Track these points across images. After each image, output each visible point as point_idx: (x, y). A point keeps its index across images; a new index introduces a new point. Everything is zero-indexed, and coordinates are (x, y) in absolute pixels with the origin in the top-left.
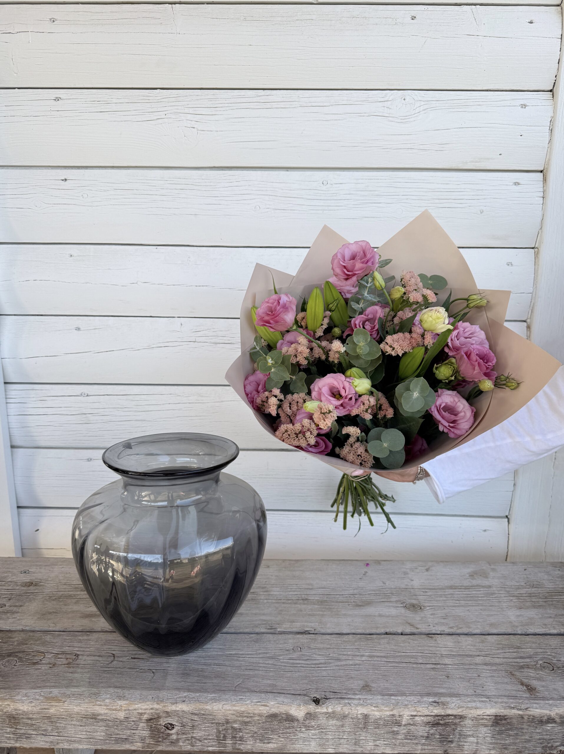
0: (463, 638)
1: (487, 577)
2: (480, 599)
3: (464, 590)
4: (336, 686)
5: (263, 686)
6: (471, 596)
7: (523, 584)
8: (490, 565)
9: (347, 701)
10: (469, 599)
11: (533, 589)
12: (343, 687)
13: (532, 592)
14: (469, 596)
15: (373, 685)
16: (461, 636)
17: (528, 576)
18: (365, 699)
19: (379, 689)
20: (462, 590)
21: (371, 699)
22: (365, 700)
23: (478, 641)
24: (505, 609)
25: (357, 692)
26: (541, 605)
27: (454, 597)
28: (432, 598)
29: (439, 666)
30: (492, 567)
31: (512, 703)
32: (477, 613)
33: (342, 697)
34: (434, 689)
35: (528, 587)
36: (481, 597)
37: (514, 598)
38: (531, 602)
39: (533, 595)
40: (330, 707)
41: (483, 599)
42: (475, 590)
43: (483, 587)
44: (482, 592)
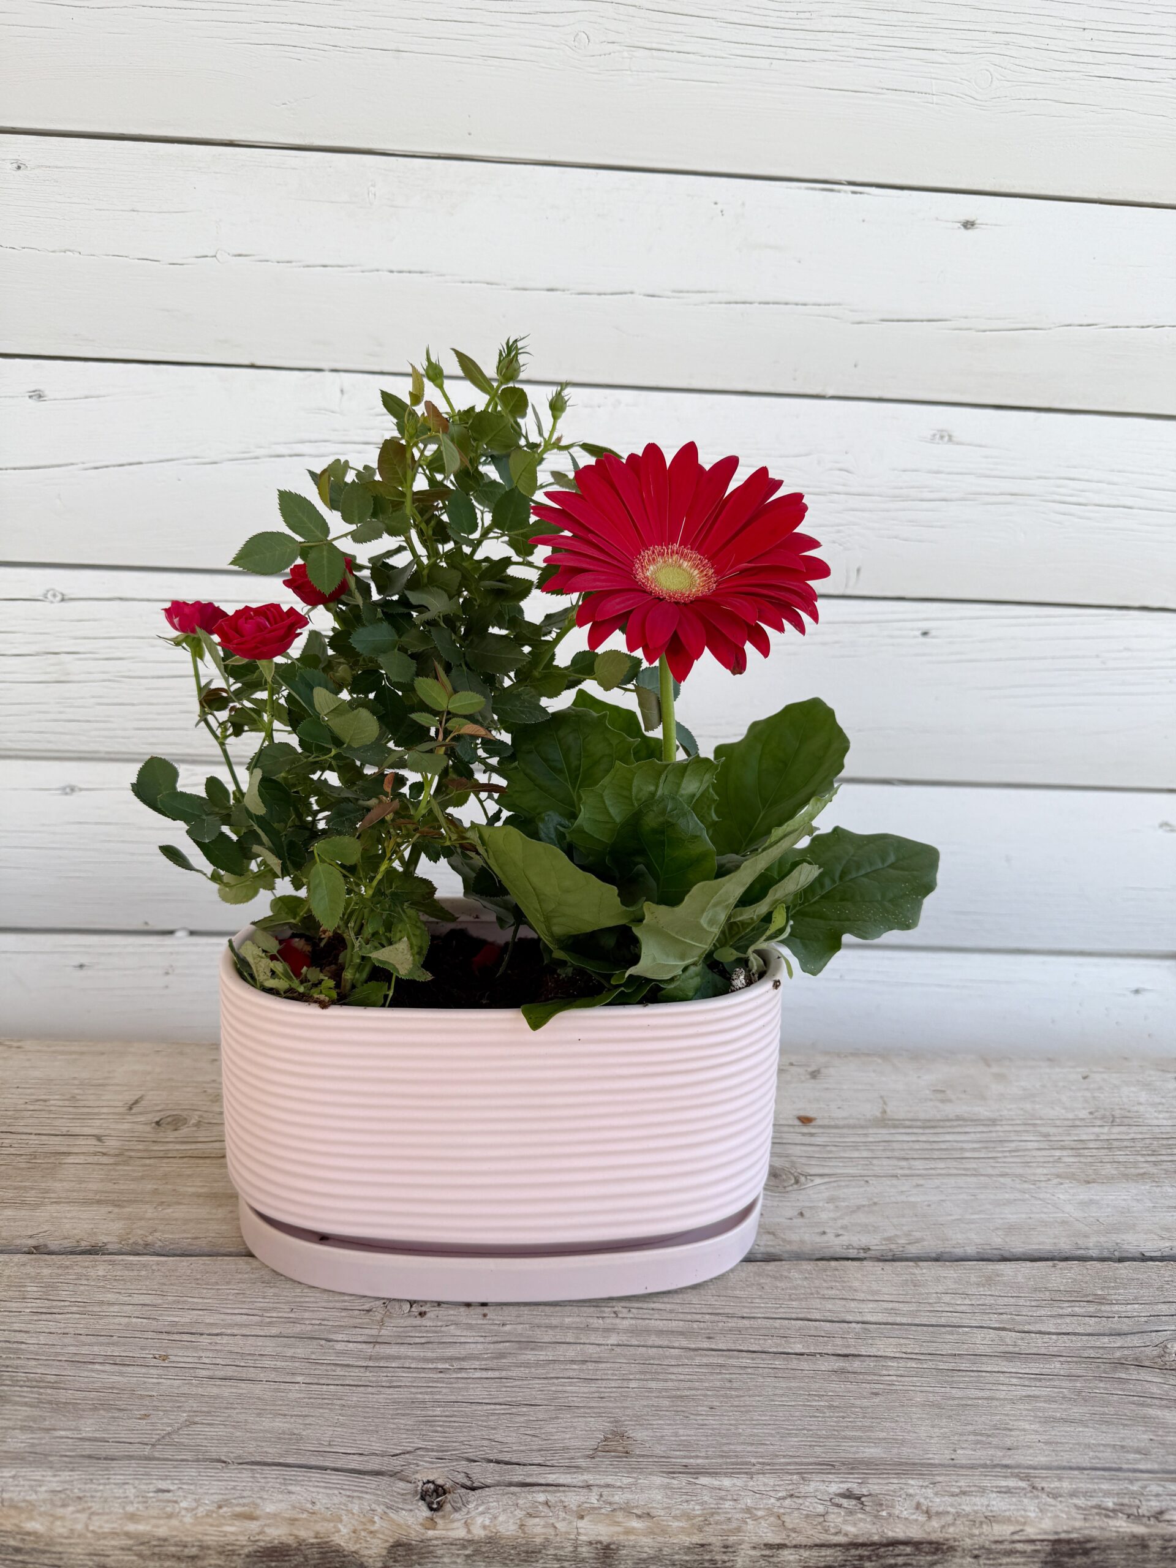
0: (927, 1271)
1: (983, 1098)
2: (968, 1155)
3: (921, 1131)
4: (509, 1440)
5: (255, 1439)
6: (943, 1146)
7: (1083, 1114)
8: (989, 1065)
9: (541, 1497)
10: (936, 1154)
11: (1116, 1130)
12: (537, 1443)
13: (1113, 1137)
14: (935, 1146)
15: (640, 1434)
16: (921, 1264)
17: (1096, 1095)
18: (608, 1486)
19: (659, 1450)
20: (915, 1131)
21: (629, 1487)
22: (605, 1491)
23: (973, 1279)
24: (1043, 1184)
25: (582, 1462)
26: (1144, 1174)
27: (893, 1150)
28: (830, 1152)
29: (856, 1364)
30: (995, 1069)
31: (1107, 1494)
32: (964, 1196)
33: (529, 1480)
34: (845, 1444)
35: (1099, 1123)
36: (974, 1150)
37: (1065, 1153)
38: (1115, 1165)
39: (1116, 1144)
40: (479, 1520)
41: (976, 1155)
42: (950, 1130)
43: (976, 1121)
44: (973, 1135)
